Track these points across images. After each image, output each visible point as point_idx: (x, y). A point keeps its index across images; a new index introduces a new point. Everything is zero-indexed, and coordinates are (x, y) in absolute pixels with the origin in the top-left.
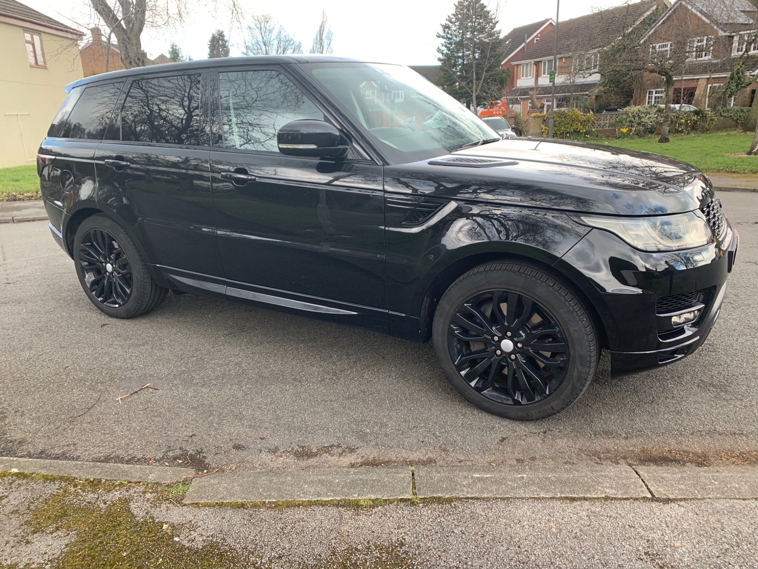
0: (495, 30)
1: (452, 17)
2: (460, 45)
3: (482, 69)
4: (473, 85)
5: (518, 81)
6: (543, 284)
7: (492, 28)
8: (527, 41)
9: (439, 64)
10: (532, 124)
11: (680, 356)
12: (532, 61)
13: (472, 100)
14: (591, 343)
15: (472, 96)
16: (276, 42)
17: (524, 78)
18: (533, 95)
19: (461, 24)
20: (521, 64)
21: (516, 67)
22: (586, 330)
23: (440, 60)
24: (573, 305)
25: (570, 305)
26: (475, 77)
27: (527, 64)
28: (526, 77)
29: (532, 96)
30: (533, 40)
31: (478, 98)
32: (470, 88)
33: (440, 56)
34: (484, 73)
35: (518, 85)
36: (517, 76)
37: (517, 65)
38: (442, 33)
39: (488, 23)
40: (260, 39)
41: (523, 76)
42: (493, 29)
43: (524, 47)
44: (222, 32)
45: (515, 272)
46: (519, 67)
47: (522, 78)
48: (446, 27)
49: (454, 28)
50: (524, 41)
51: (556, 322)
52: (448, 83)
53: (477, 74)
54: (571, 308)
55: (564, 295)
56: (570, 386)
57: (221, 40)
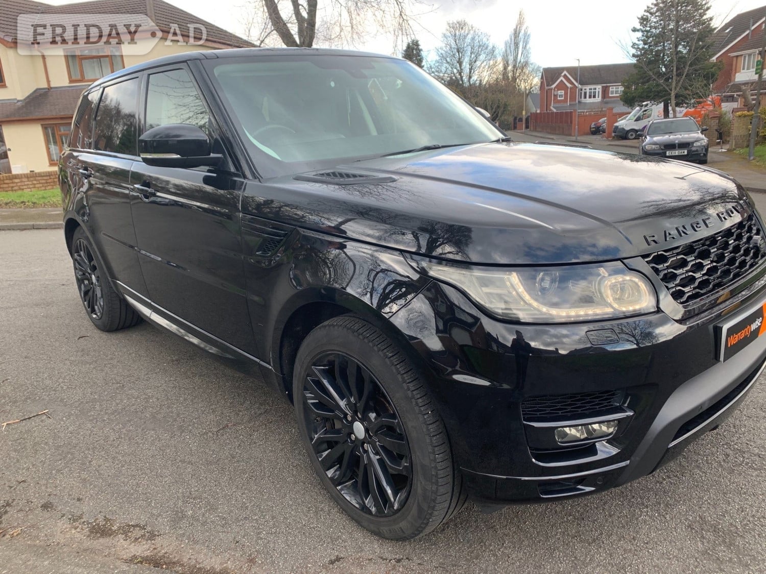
0: (705, 17)
1: (653, 6)
2: (661, 37)
3: (685, 63)
4: (672, 81)
5: (737, 74)
6: (380, 353)
7: (701, 15)
8: (753, 28)
9: (634, 61)
10: (736, 125)
11: (588, 489)
12: (757, 51)
13: (670, 99)
14: (436, 449)
15: (670, 94)
16: (469, 49)
17: (745, 71)
18: (746, 90)
19: (662, 14)
20: (742, 55)
21: (735, 59)
22: (428, 430)
23: (634, 56)
24: (413, 389)
25: (409, 389)
26: (675, 73)
27: (750, 55)
28: (747, 69)
29: (744, 91)
30: (761, 25)
31: (677, 96)
32: (667, 86)
33: (633, 51)
34: (687, 68)
35: (737, 80)
36: (736, 70)
37: (737, 56)
38: (638, 26)
39: (697, 10)
40: (453, 45)
41: (743, 69)
42: (702, 17)
43: (748, 34)
44: (417, 41)
45: (354, 332)
46: (739, 59)
47: (742, 71)
48: (644, 20)
49: (653, 19)
50: (748, 28)
51: (394, 411)
52: (641, 81)
53: (677, 69)
54: (409, 392)
55: (402, 372)
56: (415, 506)
57: (416, 50)
